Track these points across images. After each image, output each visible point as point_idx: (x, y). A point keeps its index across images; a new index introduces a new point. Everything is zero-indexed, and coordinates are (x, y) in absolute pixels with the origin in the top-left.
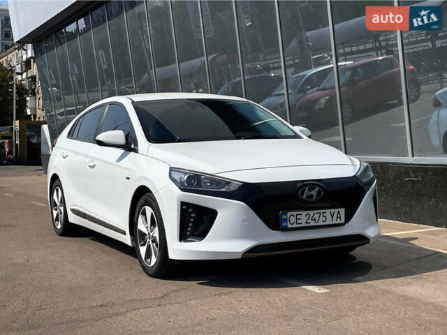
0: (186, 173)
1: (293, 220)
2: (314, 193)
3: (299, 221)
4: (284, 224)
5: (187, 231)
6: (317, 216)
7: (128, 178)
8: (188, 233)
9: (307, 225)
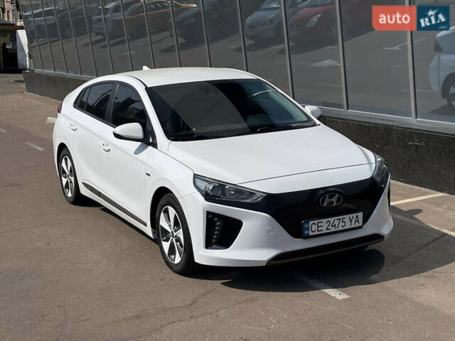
0: (210, 183)
1: (314, 227)
2: (334, 200)
3: (320, 229)
4: (306, 232)
5: (213, 238)
6: (337, 222)
7: (149, 175)
8: (214, 240)
9: (328, 231)
